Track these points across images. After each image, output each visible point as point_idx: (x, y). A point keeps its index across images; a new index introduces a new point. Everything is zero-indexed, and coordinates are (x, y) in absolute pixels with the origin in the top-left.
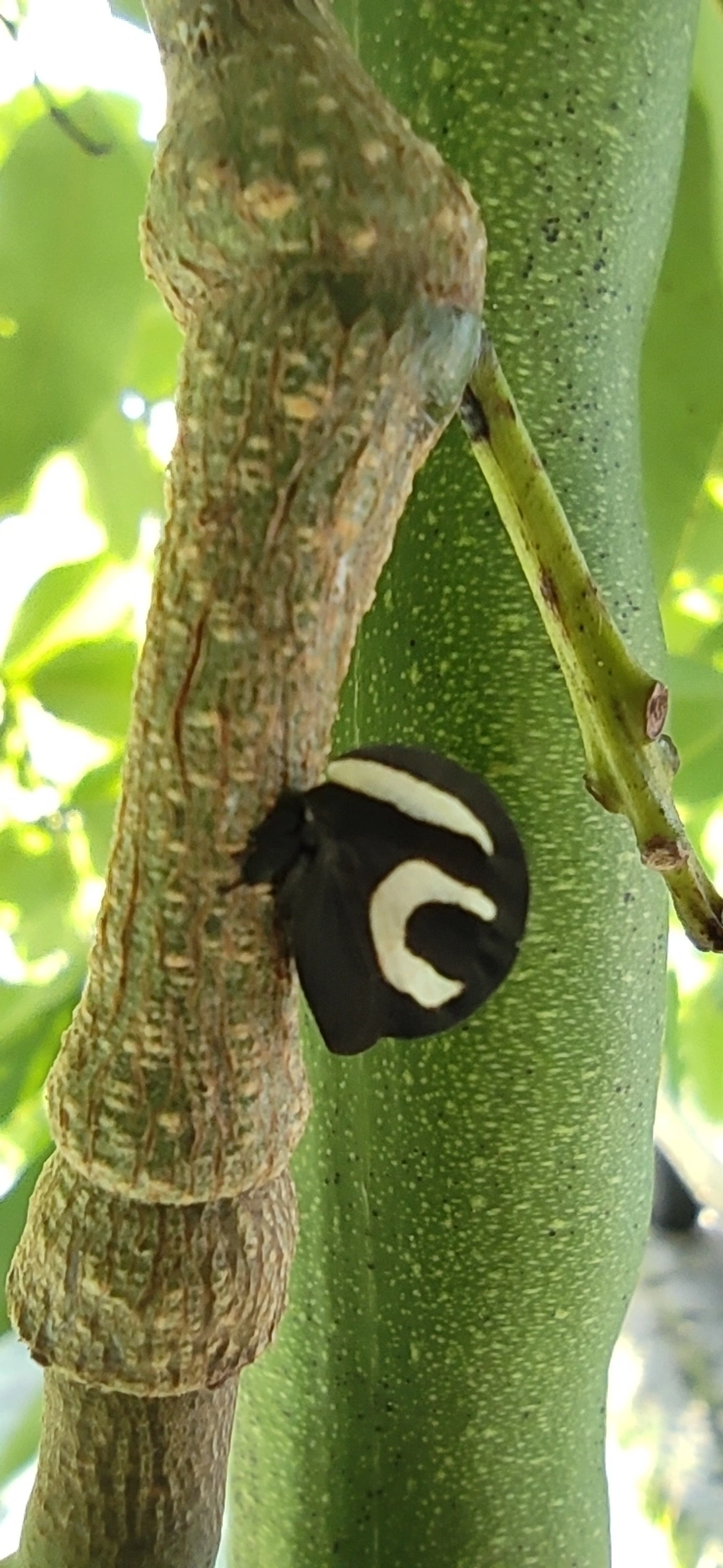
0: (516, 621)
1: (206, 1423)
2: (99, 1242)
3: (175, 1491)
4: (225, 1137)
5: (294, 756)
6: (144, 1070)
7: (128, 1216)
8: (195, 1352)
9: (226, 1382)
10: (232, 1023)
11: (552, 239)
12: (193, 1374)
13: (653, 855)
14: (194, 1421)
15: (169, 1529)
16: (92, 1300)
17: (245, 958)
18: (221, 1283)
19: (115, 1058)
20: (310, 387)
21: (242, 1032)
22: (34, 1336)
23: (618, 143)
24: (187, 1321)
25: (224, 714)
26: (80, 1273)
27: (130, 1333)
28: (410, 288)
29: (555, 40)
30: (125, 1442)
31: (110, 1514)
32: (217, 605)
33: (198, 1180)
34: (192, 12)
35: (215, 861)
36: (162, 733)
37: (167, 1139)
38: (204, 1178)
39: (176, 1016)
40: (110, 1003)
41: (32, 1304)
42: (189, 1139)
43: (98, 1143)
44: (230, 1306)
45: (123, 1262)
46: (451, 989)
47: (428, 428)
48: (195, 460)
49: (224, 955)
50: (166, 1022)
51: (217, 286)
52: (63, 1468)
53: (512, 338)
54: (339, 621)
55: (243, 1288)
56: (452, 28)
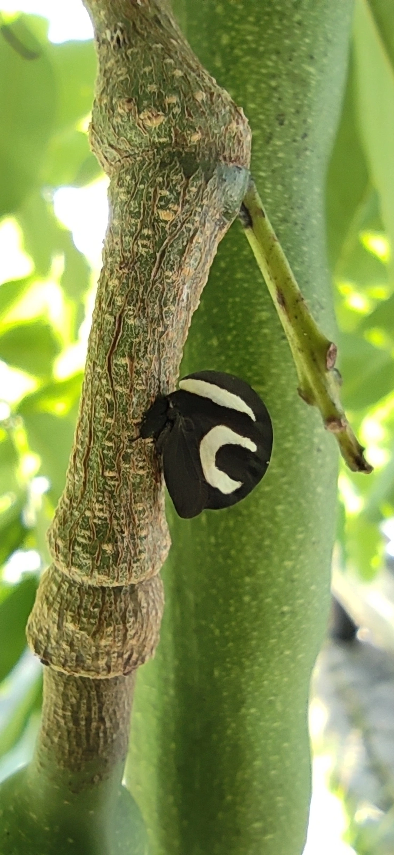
0: (265, 315)
1: (122, 693)
2: (74, 605)
3: (108, 724)
4: (132, 555)
5: (163, 378)
6: (95, 524)
7: (87, 593)
8: (118, 657)
9: (132, 672)
10: (135, 502)
11: (281, 124)
12: (117, 667)
13: (330, 425)
14: (117, 691)
15: (106, 742)
16: (71, 633)
17: (141, 472)
18: (130, 624)
19: (81, 519)
20: (170, 206)
21: (140, 507)
22: (42, 652)
23: (313, 75)
24: (115, 641)
25: (132, 358)
26: (65, 620)
27: (88, 648)
28: (217, 160)
29: (282, 25)
30: (85, 701)
31: (78, 735)
32: (127, 308)
33: (121, 575)
34: (113, 26)
35: (128, 427)
36: (102, 367)
37: (106, 556)
38: (123, 574)
39: (110, 499)
40: (79, 494)
41: (41, 637)
42: (116, 555)
43: (73, 558)
44: (134, 635)
45: (85, 614)
47: (225, 224)
48: (117, 239)
49: (132, 471)
50: (105, 502)
51: (127, 157)
52: (56, 716)
53: (262, 174)
54: (184, 314)
55: (140, 627)
56: (232, 19)
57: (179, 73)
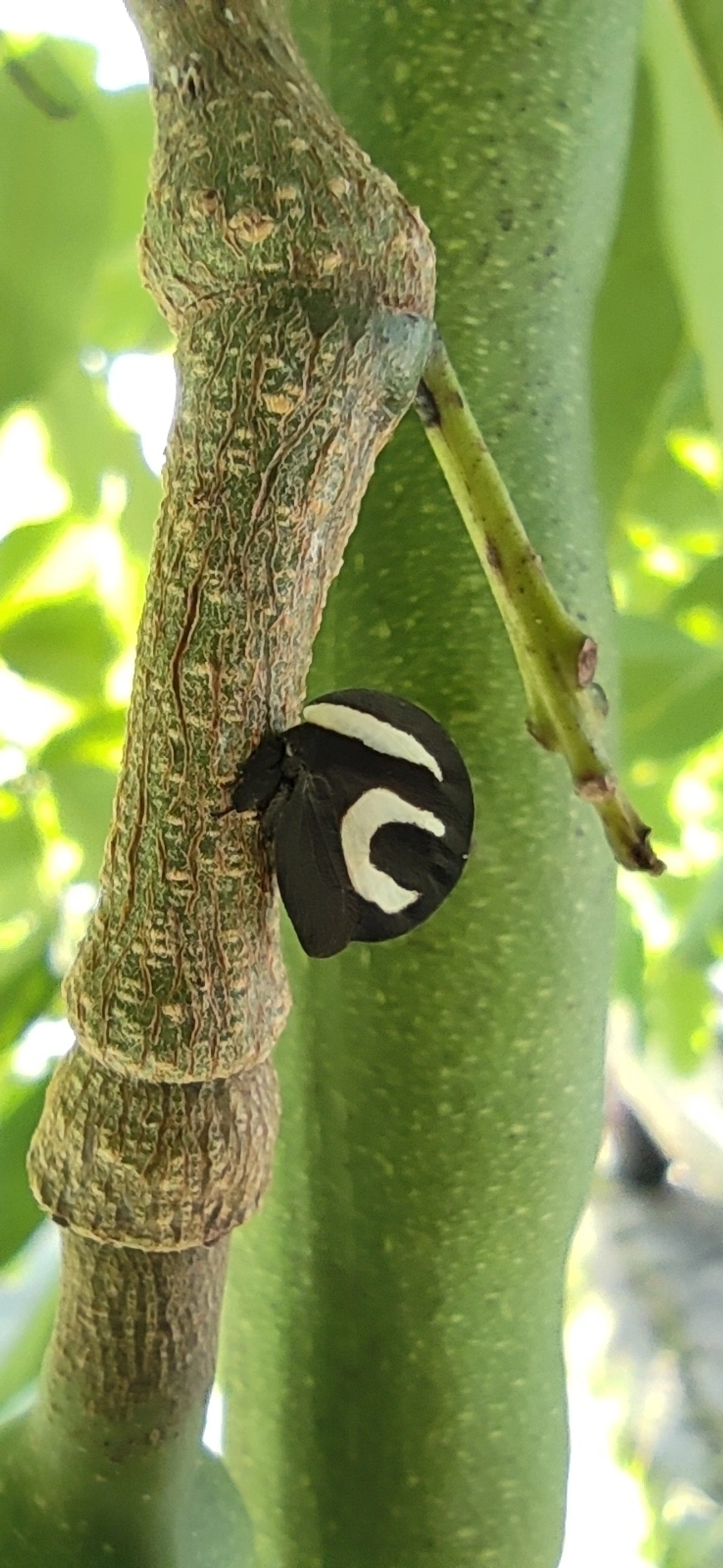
1: (203, 1277)
2: (112, 1117)
3: (176, 1336)
4: (219, 1025)
5: (275, 701)
6: (150, 967)
7: (136, 1094)
8: (194, 1212)
9: (221, 1240)
10: (224, 928)
11: (507, 228)
12: (192, 1231)
13: (585, 788)
14: (193, 1275)
15: (172, 1367)
16: (106, 1168)
17: (235, 873)
18: (215, 1152)
19: (124, 959)
20: (286, 387)
21: (232, 937)
22: (55, 1202)
23: (565, 138)
24: (187, 1183)
25: (216, 665)
26: (96, 1144)
27: (139, 1194)
28: (371, 303)
29: (507, 45)
30: (134, 1292)
31: (121, 1355)
32: (208, 572)
33: (197, 1062)
34: (182, 59)
35: (210, 791)
36: (163, 681)
37: (171, 1027)
38: (202, 1061)
39: (177, 923)
40: (120, 912)
41: (53, 1174)
42: (189, 1027)
43: (111, 1031)
44: (224, 1172)
45: (133, 1133)
46: (411, 897)
47: (388, 419)
48: (190, 448)
49: (217, 871)
50: (168, 928)
51: (207, 298)
52: (81, 1318)
54: (313, 585)
55: (235, 1157)
56: (413, 35)
57: (301, 145)
